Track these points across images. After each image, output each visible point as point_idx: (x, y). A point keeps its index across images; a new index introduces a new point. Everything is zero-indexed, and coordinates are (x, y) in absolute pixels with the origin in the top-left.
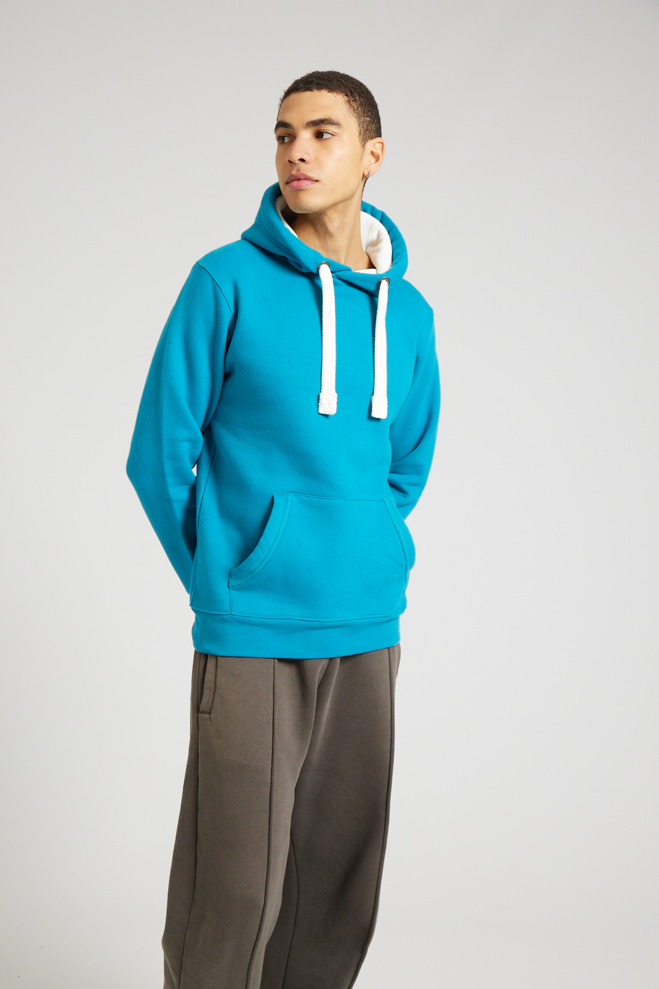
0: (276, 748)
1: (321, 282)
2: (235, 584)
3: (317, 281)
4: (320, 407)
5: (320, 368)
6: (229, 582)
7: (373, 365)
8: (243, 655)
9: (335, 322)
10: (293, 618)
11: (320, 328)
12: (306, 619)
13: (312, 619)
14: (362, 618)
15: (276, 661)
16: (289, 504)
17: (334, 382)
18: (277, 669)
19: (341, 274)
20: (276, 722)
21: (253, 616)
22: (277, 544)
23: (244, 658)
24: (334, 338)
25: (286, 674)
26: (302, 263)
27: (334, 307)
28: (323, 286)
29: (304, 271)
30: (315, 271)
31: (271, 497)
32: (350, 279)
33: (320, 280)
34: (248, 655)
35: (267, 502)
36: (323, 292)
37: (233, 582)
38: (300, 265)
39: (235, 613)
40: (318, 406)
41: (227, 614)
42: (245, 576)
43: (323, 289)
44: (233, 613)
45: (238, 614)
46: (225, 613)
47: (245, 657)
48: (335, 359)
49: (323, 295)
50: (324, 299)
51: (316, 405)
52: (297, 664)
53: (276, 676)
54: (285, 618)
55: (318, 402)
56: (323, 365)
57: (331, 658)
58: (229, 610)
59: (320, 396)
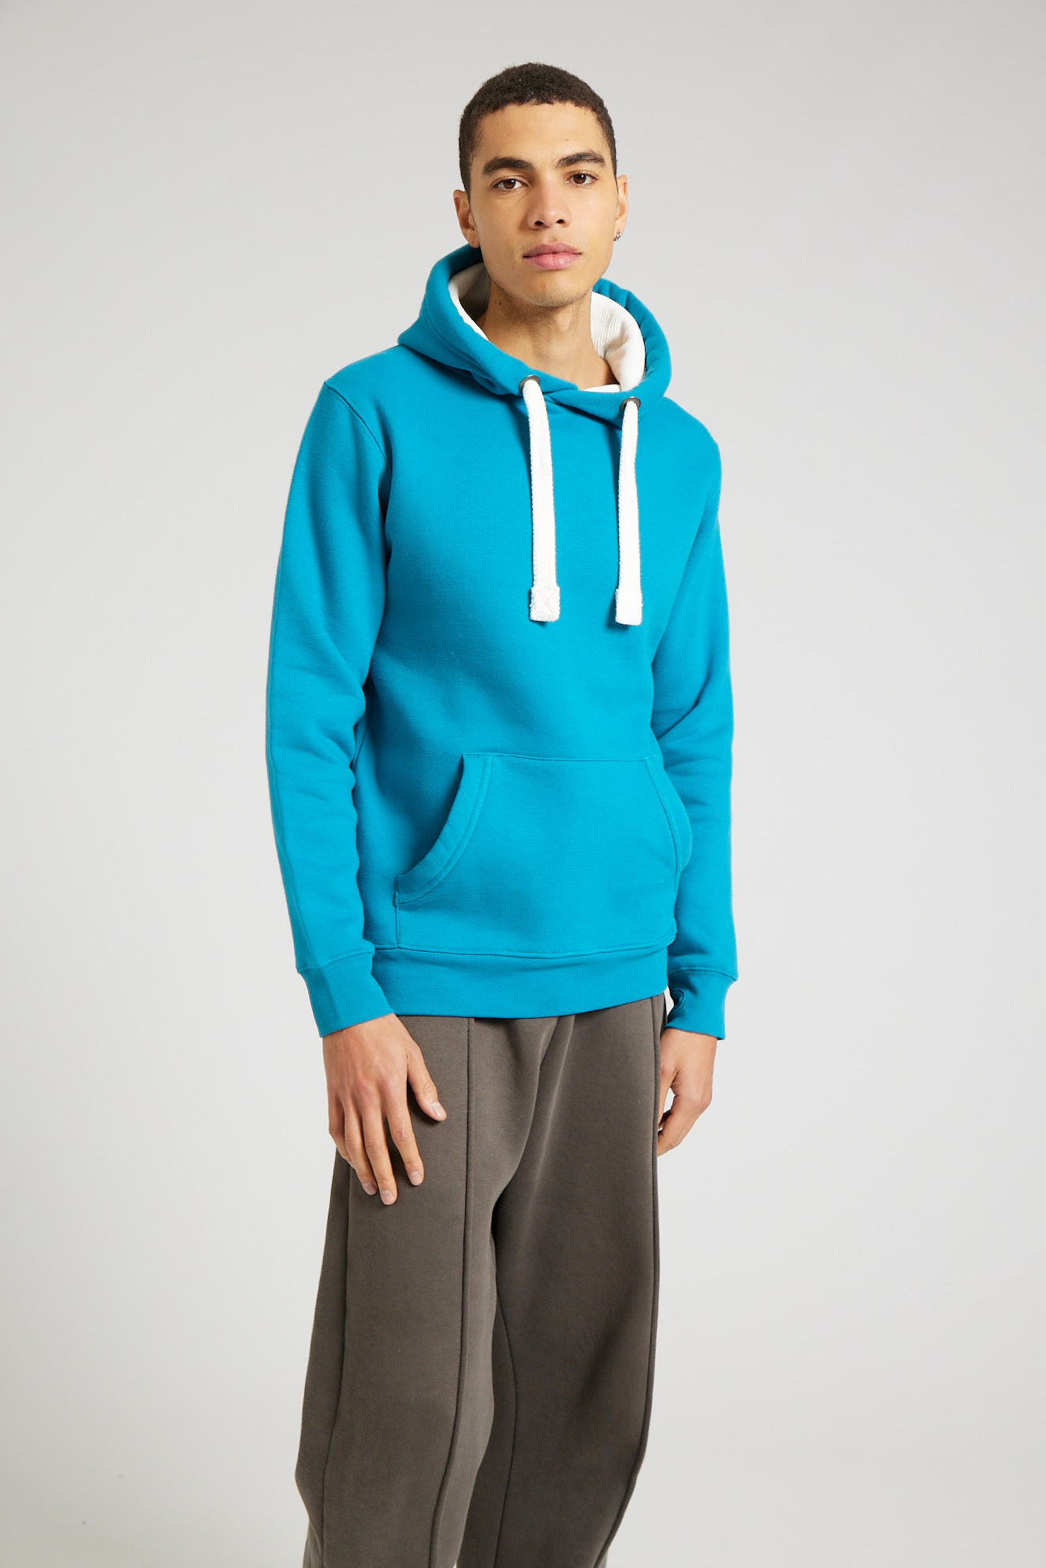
0: (472, 1161)
1: (526, 409)
2: (404, 901)
3: (520, 407)
4: (532, 609)
5: (530, 548)
6: (395, 897)
7: (616, 540)
8: (420, 1013)
9: (551, 473)
10: (498, 953)
11: (527, 482)
12: (521, 954)
13: (530, 955)
14: (609, 950)
15: (473, 1019)
16: (488, 771)
17: (554, 568)
18: (473, 1034)
19: (562, 396)
20: (472, 1119)
21: (433, 950)
22: (469, 835)
23: (420, 1018)
24: (551, 497)
25: (490, 1041)
26: (494, 379)
27: (549, 448)
28: (529, 416)
29: (499, 392)
30: (516, 392)
31: (458, 760)
32: (574, 402)
33: (525, 405)
34: (428, 1012)
35: (454, 767)
36: (531, 425)
37: (402, 897)
38: (491, 383)
39: (405, 946)
40: (530, 608)
41: (391, 947)
42: (420, 888)
43: (530, 420)
44: (401, 945)
45: (408, 947)
46: (388, 947)
47: (422, 1016)
48: (554, 532)
49: (531, 430)
50: (531, 435)
51: (527, 608)
52: (506, 1025)
53: (472, 1046)
54: (485, 953)
55: (530, 603)
56: (535, 542)
57: (560, 1016)
58: (395, 941)
59: (532, 591)
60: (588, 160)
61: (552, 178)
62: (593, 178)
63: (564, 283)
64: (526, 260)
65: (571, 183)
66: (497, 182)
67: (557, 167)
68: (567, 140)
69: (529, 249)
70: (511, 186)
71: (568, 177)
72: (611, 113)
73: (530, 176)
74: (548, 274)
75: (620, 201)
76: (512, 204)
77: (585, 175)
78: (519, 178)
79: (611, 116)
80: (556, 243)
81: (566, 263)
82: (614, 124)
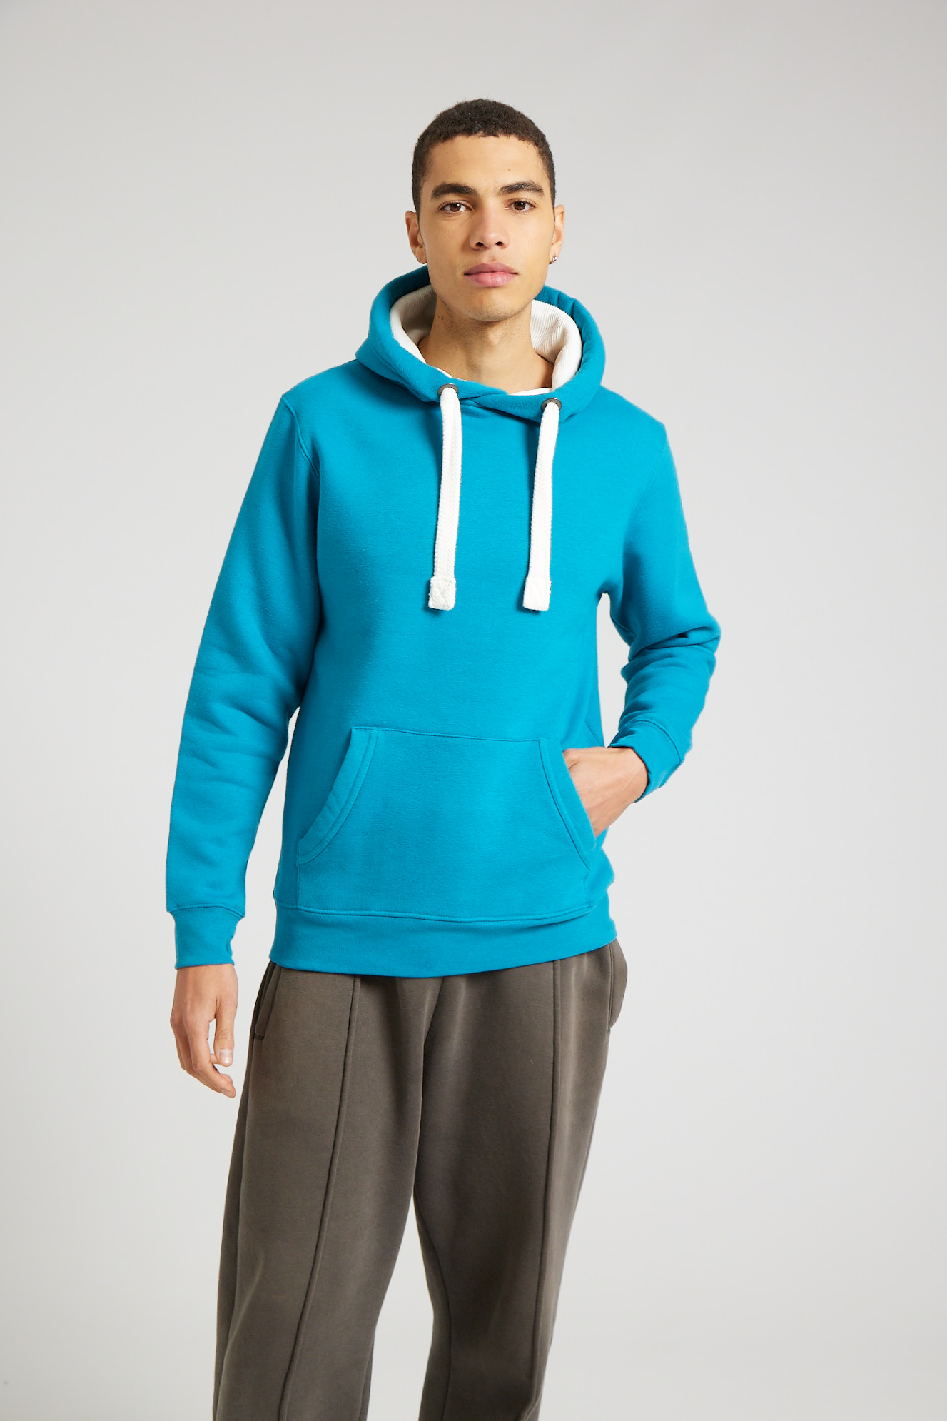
1: (441, 414)
2: (302, 863)
3: (437, 412)
4: (430, 598)
6: (296, 859)
7: (528, 532)
15: (357, 980)
16: (373, 741)
17: (453, 563)
18: (357, 992)
19: (486, 400)
22: (352, 802)
27: (460, 450)
28: (444, 420)
29: (424, 399)
31: (346, 733)
33: (441, 410)
35: (344, 741)
36: (445, 428)
37: (300, 859)
40: (428, 597)
41: (292, 906)
42: (313, 849)
44: (298, 906)
45: (306, 909)
50: (444, 438)
51: (426, 596)
55: (429, 592)
58: (295, 901)
59: (431, 582)
60: (527, 190)
61: (494, 205)
62: (532, 205)
63: (500, 301)
64: (466, 277)
65: (511, 209)
66: (444, 205)
67: (499, 194)
68: (509, 170)
69: (470, 267)
70: (456, 209)
71: (509, 203)
72: (552, 148)
73: (473, 202)
74: (486, 290)
75: (557, 228)
76: (456, 225)
77: (524, 203)
78: (463, 202)
79: (552, 150)
80: (495, 262)
81: (503, 281)
82: (554, 158)
